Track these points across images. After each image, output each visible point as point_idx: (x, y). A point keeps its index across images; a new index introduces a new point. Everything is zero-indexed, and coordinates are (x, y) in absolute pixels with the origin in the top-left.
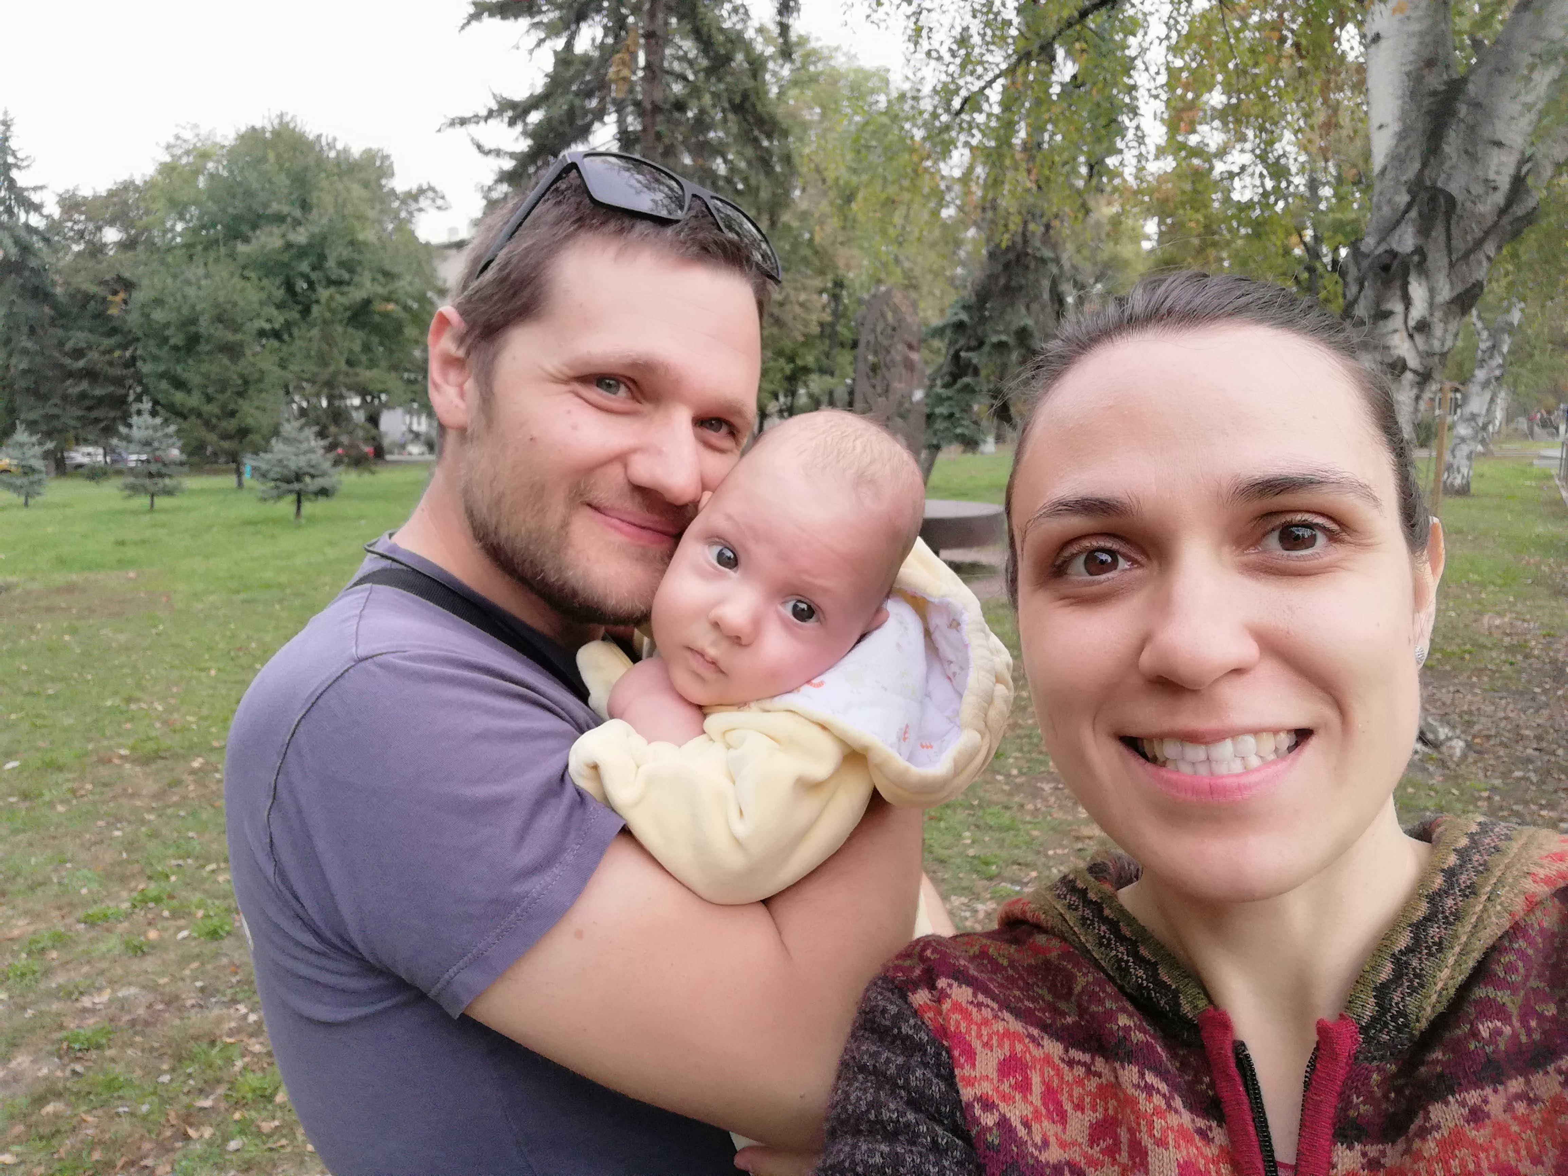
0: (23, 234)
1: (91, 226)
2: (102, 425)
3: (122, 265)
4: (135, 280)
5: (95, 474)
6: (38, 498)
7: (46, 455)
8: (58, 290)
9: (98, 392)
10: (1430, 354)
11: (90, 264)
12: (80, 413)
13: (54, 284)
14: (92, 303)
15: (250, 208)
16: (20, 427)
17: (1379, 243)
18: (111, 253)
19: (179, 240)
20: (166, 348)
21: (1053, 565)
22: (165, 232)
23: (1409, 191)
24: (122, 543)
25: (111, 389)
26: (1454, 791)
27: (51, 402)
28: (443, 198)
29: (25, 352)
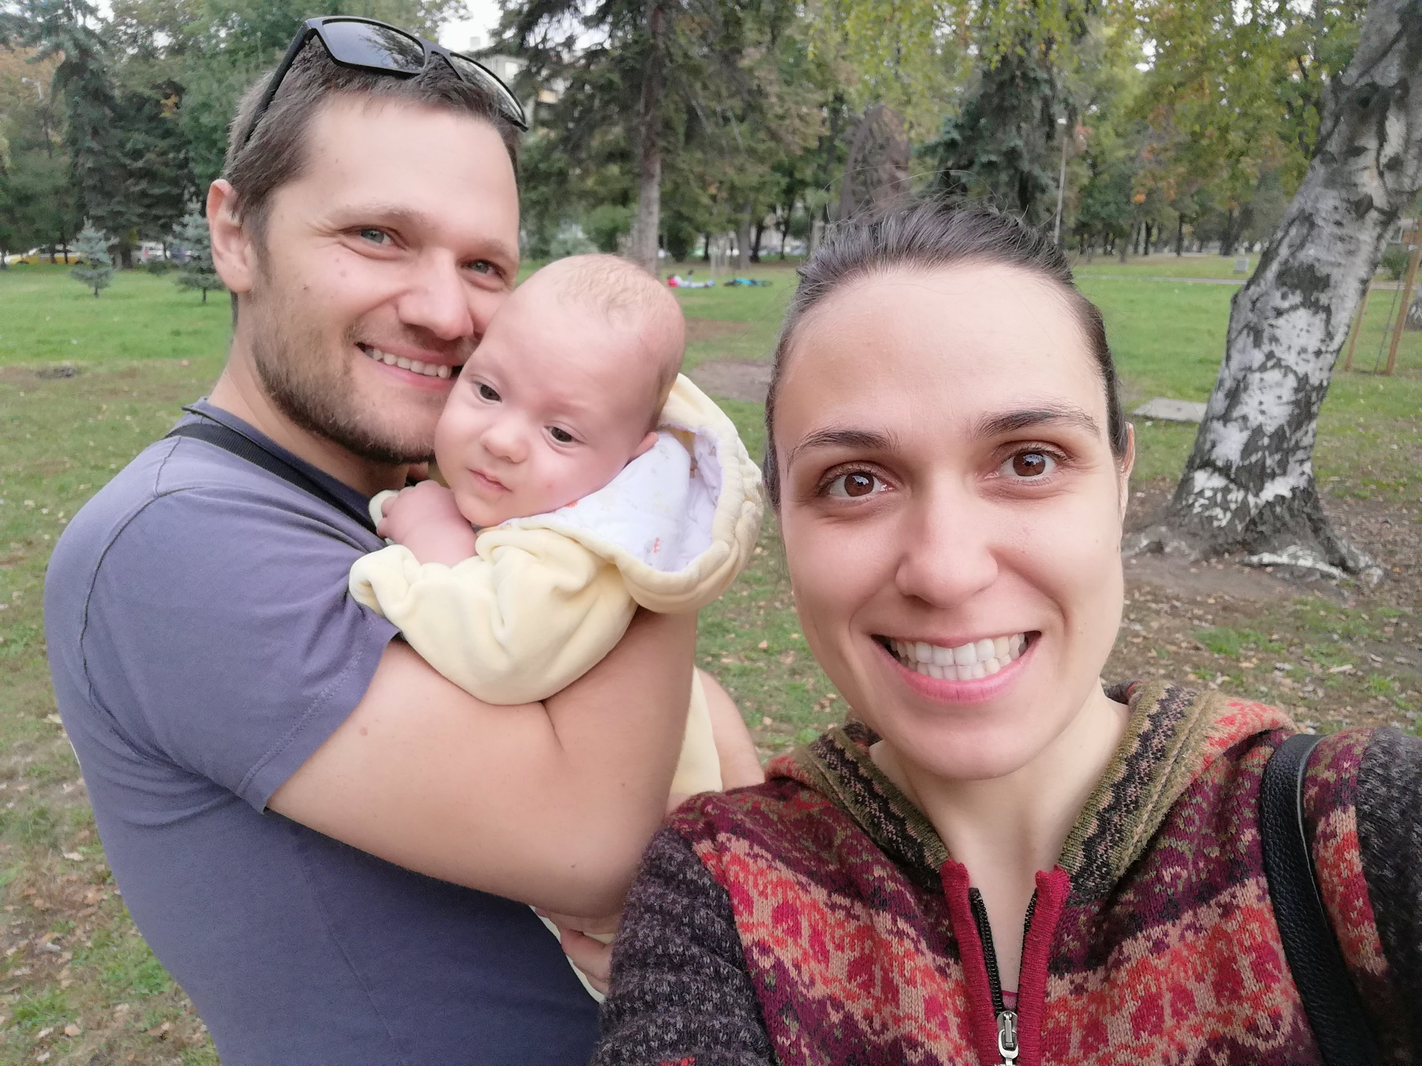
0: (81, 36)
1: (142, 31)
2: (162, 221)
3: (172, 70)
4: (184, 85)
5: (156, 268)
6: (106, 289)
7: (111, 249)
8: (117, 93)
9: (157, 191)
10: (1399, 193)
11: (144, 68)
12: (141, 210)
13: (112, 87)
14: (147, 106)
15: (286, 16)
16: (88, 224)
17: (1361, 76)
18: (162, 57)
19: (222, 46)
20: (215, 151)
21: (817, 485)
22: (209, 38)
23: (1401, 20)
24: (177, 333)
25: (167, 189)
26: (1364, 616)
27: (117, 199)
28: (465, 7)
29: (90, 151)
